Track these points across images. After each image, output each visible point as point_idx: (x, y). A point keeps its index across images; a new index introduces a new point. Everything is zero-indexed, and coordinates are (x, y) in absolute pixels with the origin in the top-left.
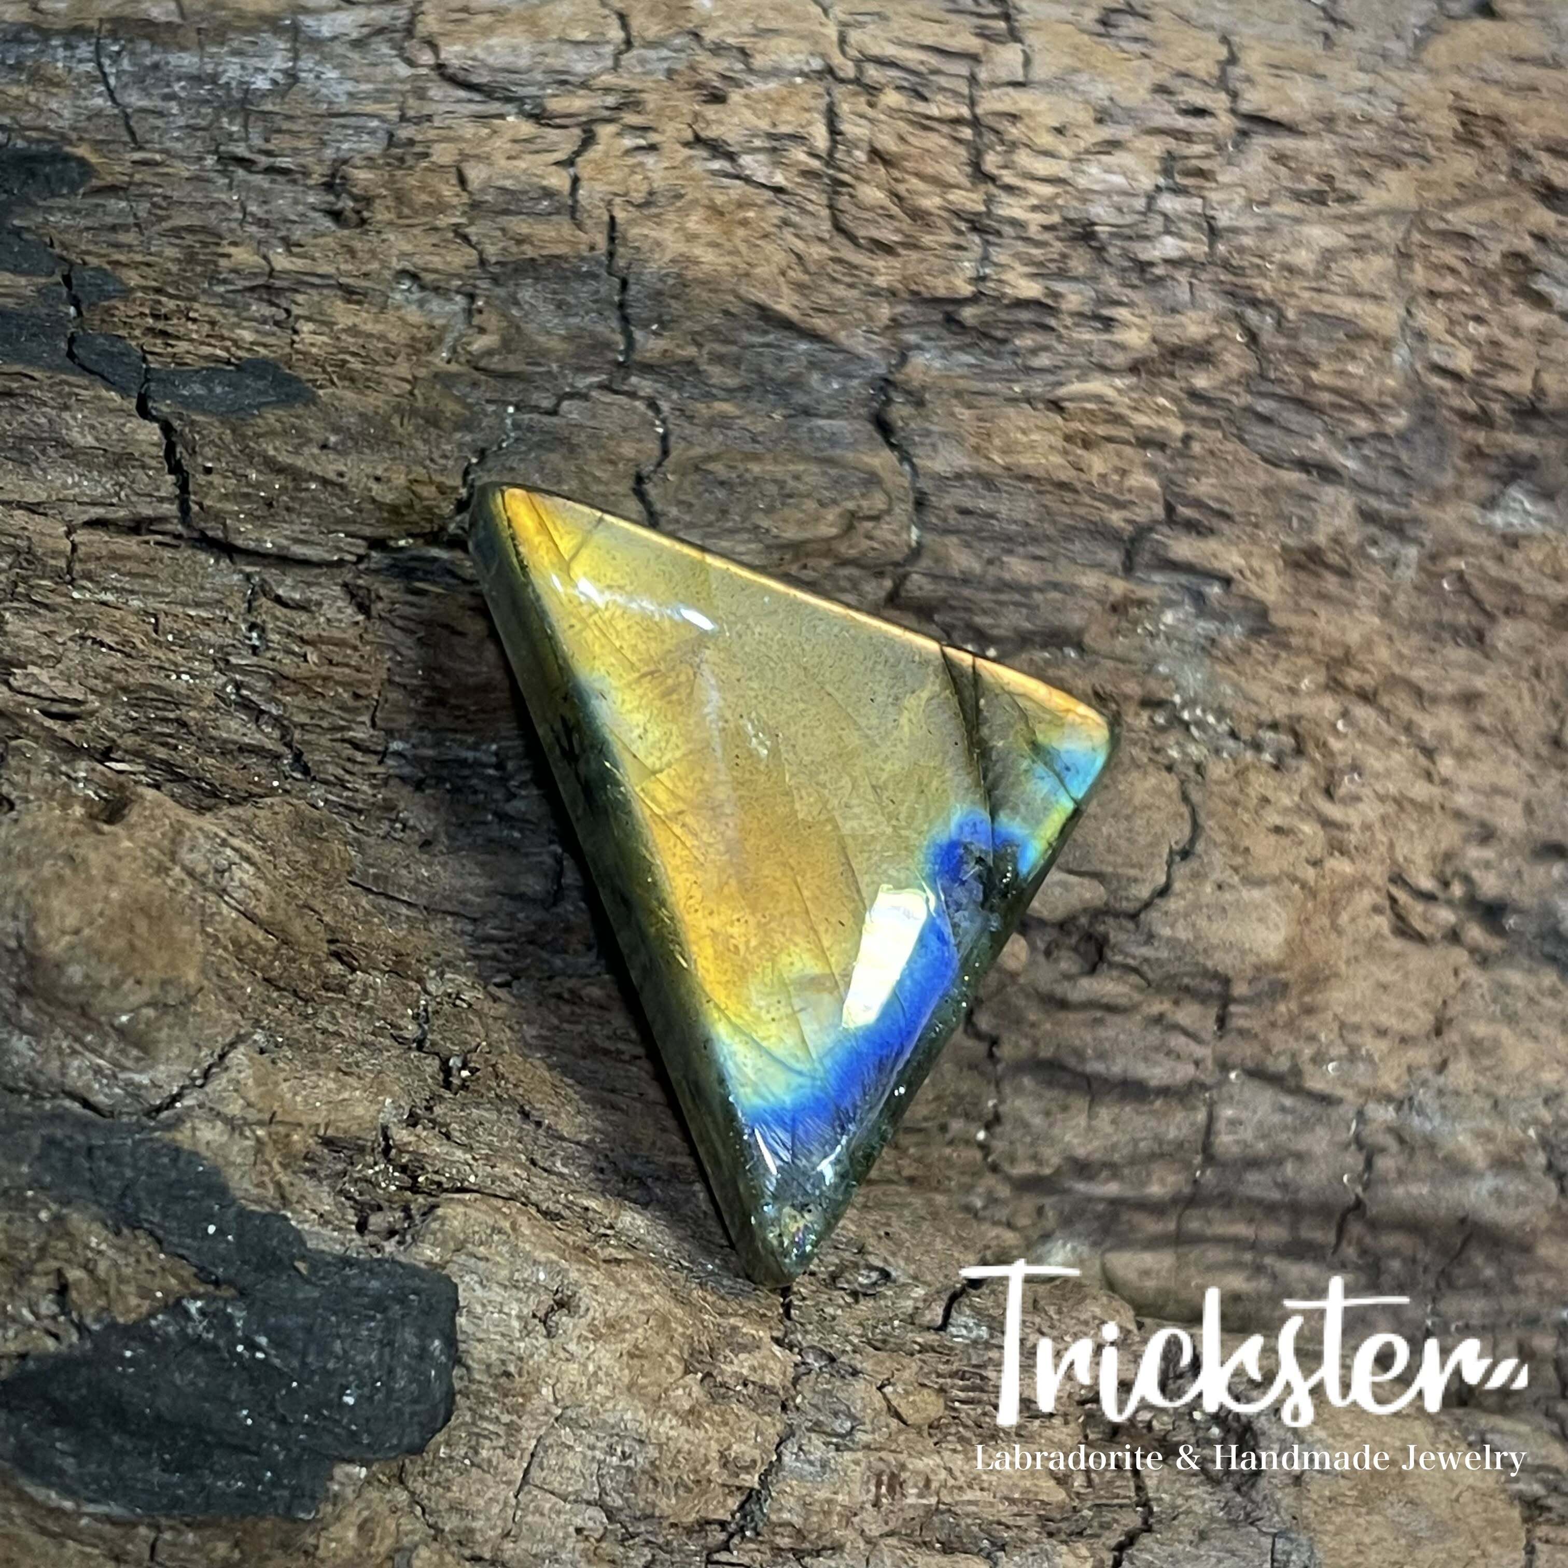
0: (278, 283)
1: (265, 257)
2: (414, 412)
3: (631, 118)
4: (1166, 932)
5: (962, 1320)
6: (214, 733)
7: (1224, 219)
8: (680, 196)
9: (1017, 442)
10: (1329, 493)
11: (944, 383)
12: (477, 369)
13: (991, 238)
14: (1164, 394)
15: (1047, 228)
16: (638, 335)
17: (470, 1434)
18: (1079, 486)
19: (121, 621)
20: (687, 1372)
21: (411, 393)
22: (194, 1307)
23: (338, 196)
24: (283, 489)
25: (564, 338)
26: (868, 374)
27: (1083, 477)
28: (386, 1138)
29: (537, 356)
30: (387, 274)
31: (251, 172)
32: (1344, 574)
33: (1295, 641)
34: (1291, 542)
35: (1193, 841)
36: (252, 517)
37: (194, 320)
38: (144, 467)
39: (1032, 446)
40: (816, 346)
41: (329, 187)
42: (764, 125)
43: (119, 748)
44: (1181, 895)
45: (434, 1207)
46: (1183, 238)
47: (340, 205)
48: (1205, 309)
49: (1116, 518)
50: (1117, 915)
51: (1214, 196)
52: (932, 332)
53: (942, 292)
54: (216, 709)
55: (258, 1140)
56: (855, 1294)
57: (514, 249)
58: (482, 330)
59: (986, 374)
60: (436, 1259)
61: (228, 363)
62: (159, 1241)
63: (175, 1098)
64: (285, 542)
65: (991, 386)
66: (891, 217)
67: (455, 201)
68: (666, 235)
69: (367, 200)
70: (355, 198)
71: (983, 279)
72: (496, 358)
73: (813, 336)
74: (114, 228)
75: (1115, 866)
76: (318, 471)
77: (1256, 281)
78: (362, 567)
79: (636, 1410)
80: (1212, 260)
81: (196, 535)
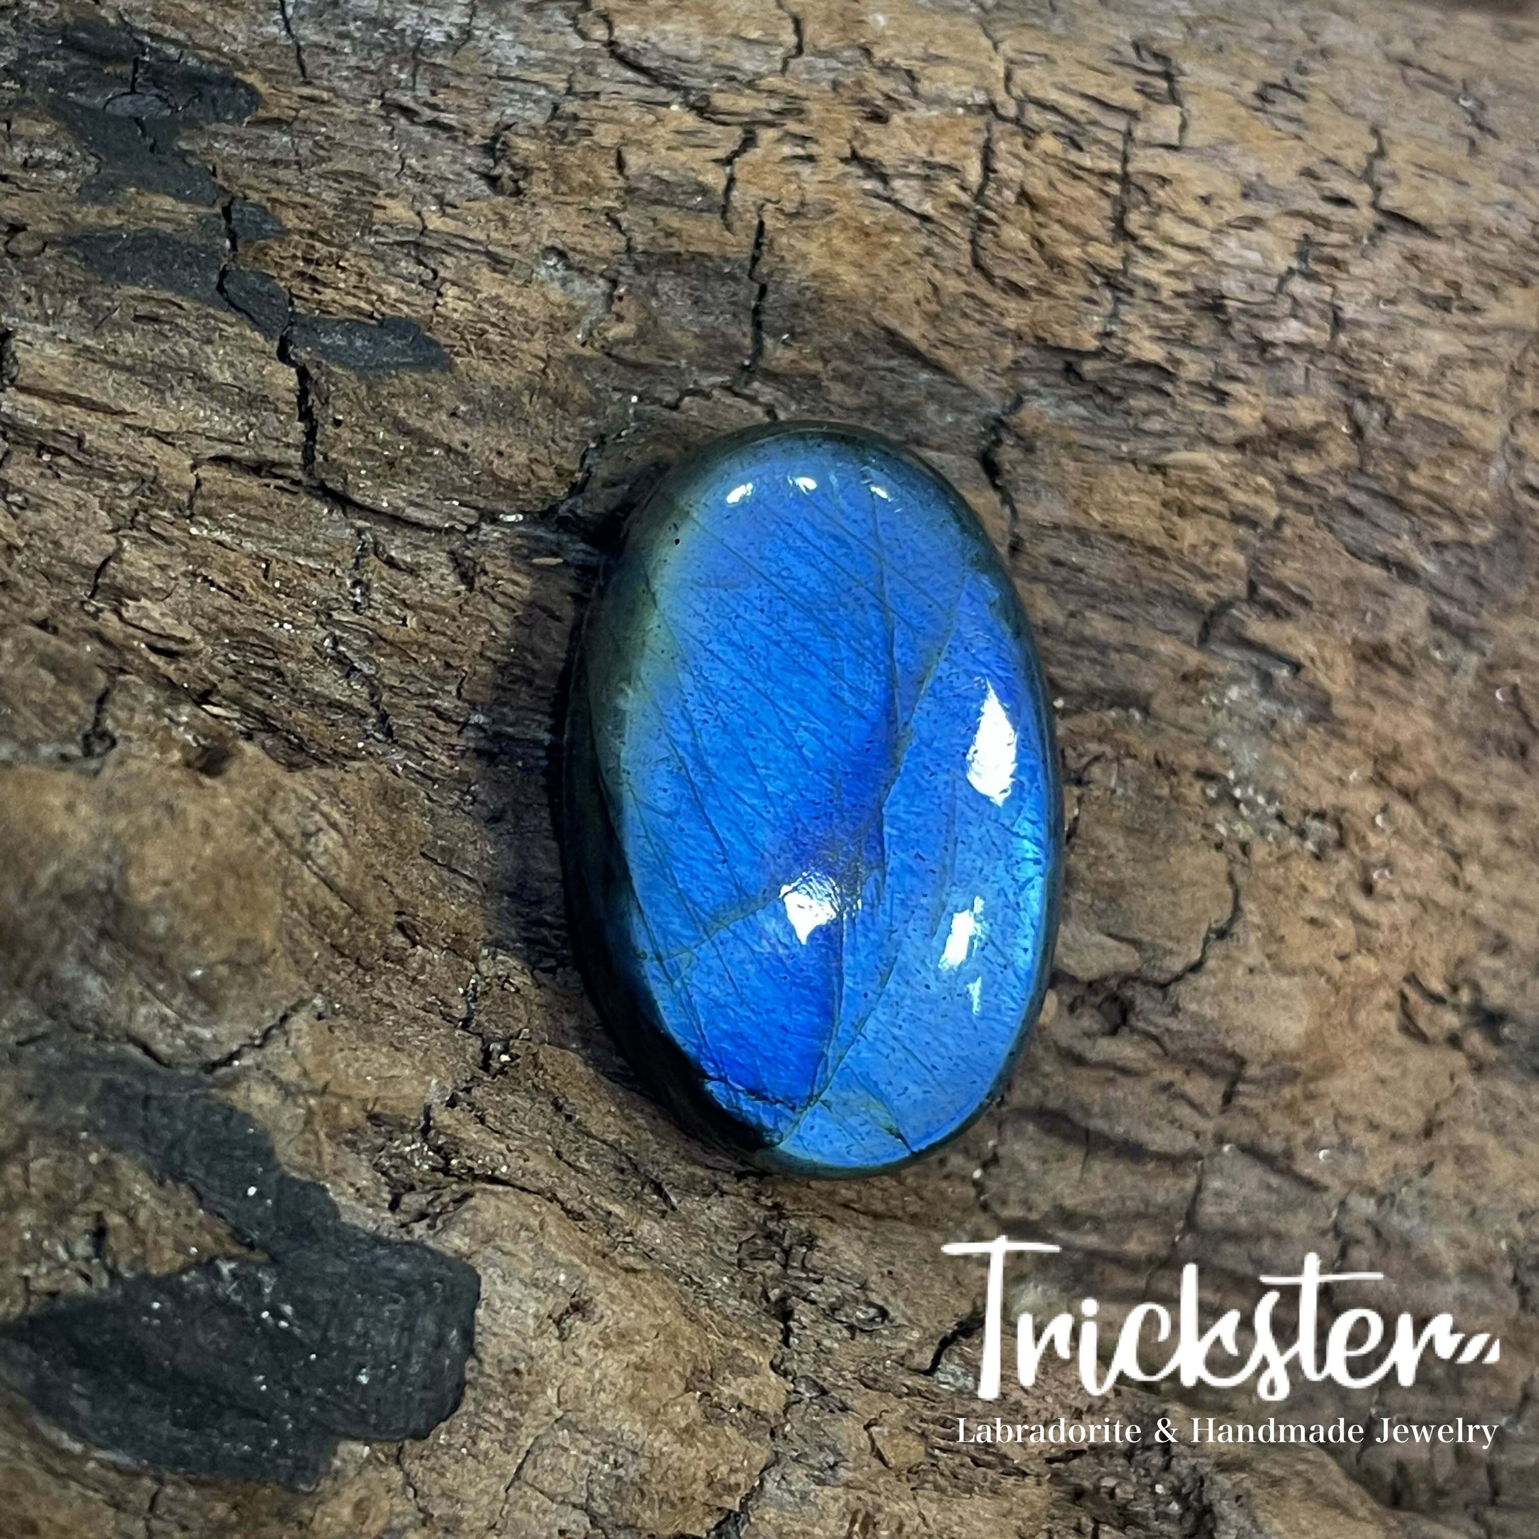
0: (428, 242)
1: (419, 214)
2: (544, 391)
3: (793, 126)
4: (1193, 1007)
5: (951, 1367)
6: (308, 685)
7: (1349, 311)
8: (829, 211)
9: (1116, 501)
10: (1406, 593)
11: (1056, 433)
12: (609, 355)
13: (1122, 295)
14: (1264, 473)
15: (1179, 295)
16: (769, 342)
17: (471, 1425)
18: (1170, 553)
19: (234, 564)
20: (687, 1390)
21: (544, 371)
22: (226, 1268)
23: (497, 161)
24: (408, 452)
25: (697, 336)
26: (984, 411)
27: (1176, 545)
28: (428, 1118)
29: (669, 350)
30: (536, 249)
31: (413, 123)
32: (1406, 672)
33: (1351, 733)
34: (1364, 636)
35: (1232, 921)
36: (373, 474)
37: (343, 269)
38: (276, 410)
39: (1130, 506)
40: (937, 378)
41: (488, 150)
42: (921, 152)
43: (218, 692)
44: (1213, 973)
45: (467, 1196)
46: (1307, 323)
47: (496, 172)
48: (1317, 396)
49: (1201, 590)
50: (1146, 982)
51: (1344, 287)
52: (1050, 379)
53: (1067, 344)
54: (312, 661)
55: (310, 1110)
56: (851, 1328)
57: (663, 242)
58: (620, 318)
59: (1094, 429)
60: (464, 1249)
61: (371, 316)
62: (200, 1198)
63: (234, 1056)
64: (401, 504)
65: (1101, 442)
66: (1029, 260)
67: (610, 184)
68: (812, 248)
69: (527, 171)
70: (514, 167)
71: (1109, 335)
72: (629, 348)
73: (937, 367)
74: (275, 163)
75: (1155, 936)
76: (445, 438)
77: (1370, 376)
78: (470, 537)
79: (634, 1421)
80: (1330, 350)
81: (314, 483)
